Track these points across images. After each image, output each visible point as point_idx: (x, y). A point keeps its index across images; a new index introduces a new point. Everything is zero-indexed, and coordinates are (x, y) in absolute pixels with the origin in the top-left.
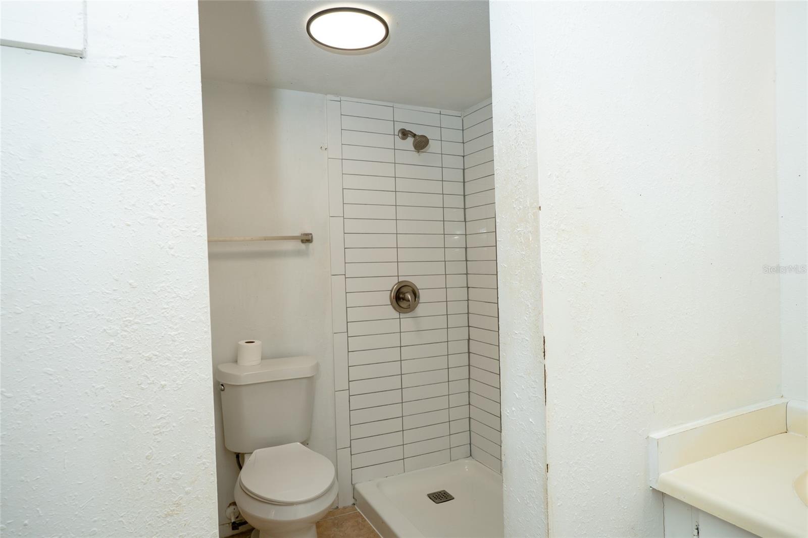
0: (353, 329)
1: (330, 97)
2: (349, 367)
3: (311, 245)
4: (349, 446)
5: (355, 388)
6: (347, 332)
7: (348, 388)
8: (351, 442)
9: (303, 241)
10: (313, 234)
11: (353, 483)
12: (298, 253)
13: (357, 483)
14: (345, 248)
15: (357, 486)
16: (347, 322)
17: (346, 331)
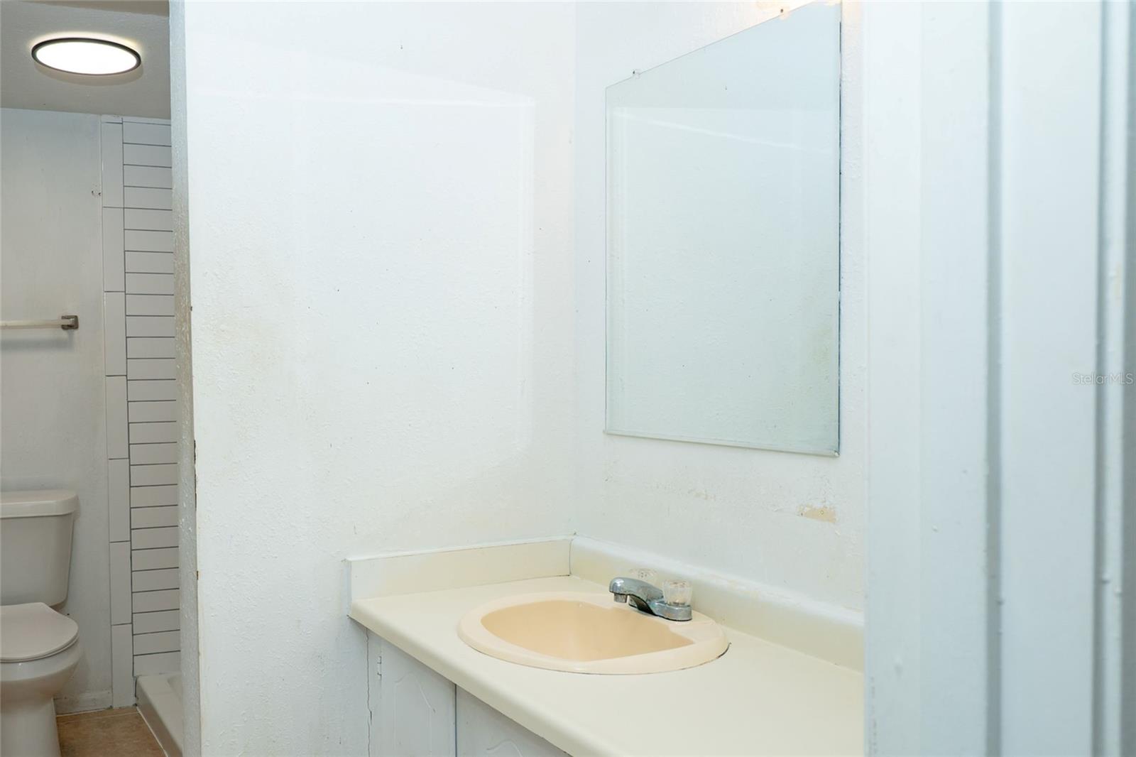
0: (138, 454)
1: (106, 118)
2: (131, 508)
3: (76, 332)
4: (130, 622)
5: (140, 539)
6: (129, 458)
7: (129, 539)
8: (132, 617)
9: (64, 327)
10: (79, 317)
11: (136, 674)
12: (58, 345)
13: (141, 675)
14: (127, 337)
15: (141, 680)
16: (129, 444)
17: (127, 457)
